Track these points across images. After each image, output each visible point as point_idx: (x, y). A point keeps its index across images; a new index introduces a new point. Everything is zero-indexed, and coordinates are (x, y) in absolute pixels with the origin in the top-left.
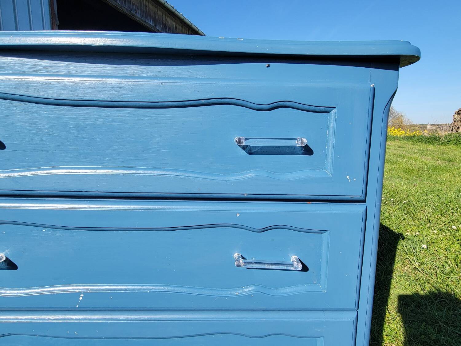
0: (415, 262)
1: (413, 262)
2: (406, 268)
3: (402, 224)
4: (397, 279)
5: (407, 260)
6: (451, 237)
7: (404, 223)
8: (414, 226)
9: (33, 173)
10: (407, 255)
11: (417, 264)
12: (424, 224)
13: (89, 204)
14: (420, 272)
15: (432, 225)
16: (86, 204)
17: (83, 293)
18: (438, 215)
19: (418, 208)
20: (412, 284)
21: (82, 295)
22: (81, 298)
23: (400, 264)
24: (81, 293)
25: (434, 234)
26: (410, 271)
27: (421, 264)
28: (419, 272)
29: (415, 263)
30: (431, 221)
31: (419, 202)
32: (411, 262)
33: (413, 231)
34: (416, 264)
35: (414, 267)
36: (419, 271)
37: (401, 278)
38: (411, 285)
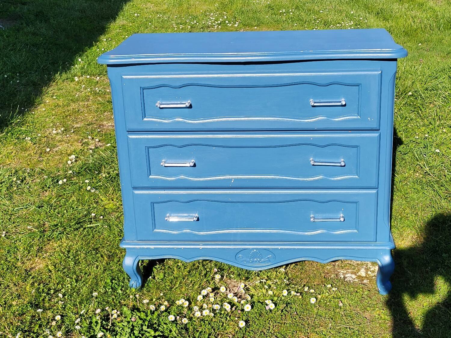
2: (417, 174)
3: (410, 126)
4: (410, 185)
5: (418, 166)
7: (412, 125)
8: (423, 126)
9: (211, 120)
10: (418, 161)
12: (433, 123)
13: (237, 135)
15: (443, 122)
16: (235, 135)
17: (234, 179)
18: (449, 107)
19: (427, 99)
20: (424, 187)
21: (233, 180)
22: (232, 181)
23: (412, 171)
25: (444, 133)
26: (421, 176)
27: (431, 168)
28: (429, 176)
29: (426, 168)
30: (440, 117)
31: (427, 89)
32: (422, 168)
33: (422, 133)
35: (425, 171)
36: (429, 174)
37: (414, 184)
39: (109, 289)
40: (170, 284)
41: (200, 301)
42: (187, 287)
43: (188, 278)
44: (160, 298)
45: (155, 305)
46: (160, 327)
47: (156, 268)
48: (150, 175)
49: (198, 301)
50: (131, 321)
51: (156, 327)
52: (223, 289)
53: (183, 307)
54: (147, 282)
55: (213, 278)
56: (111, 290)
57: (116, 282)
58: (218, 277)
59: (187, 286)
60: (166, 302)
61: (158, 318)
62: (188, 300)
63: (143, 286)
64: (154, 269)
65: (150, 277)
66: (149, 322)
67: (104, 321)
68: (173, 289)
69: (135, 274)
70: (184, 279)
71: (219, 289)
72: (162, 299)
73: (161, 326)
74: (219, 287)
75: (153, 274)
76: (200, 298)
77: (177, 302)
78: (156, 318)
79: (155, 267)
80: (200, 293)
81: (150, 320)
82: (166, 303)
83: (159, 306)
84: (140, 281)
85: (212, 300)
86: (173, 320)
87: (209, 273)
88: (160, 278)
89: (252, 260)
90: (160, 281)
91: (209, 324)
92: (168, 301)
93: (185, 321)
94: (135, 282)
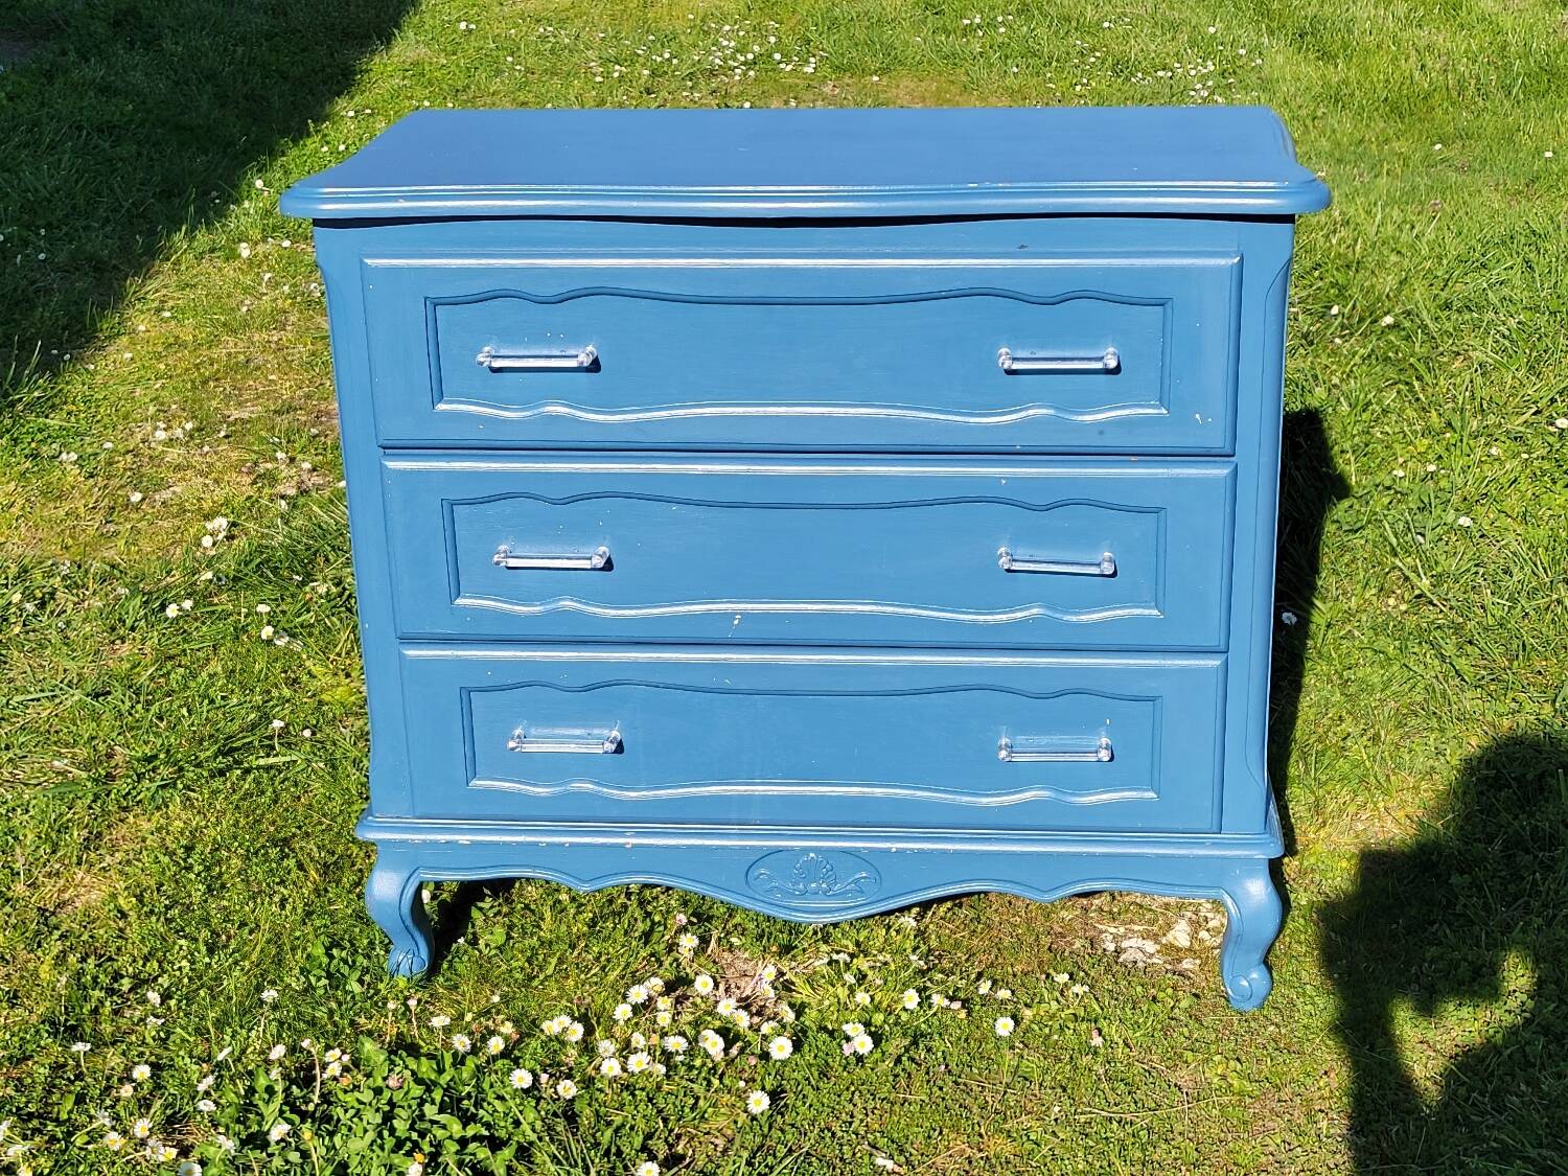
0: (1419, 575)
1: (1412, 576)
2: (1392, 601)
3: (1378, 435)
4: (1363, 637)
5: (1395, 574)
6: (1546, 466)
7: (1387, 429)
8: (1423, 436)
10: (1396, 555)
11: (1425, 583)
12: (1457, 424)
14: (1435, 605)
15: (1491, 419)
18: (1517, 370)
19: (1445, 339)
20: (1410, 645)
21: (738, 617)
22: (736, 622)
23: (1374, 591)
25: (1491, 458)
26: (1403, 607)
27: (1438, 580)
28: (1431, 608)
29: (1421, 579)
30: (1485, 405)
31: (1447, 306)
32: (1407, 579)
33: (1419, 458)
34: (1424, 580)
35: (1417, 592)
36: (1431, 603)
37: (1376, 635)
38: (1406, 647)
39: (319, 979)
40: (526, 965)
41: (622, 1023)
42: (583, 976)
43: (586, 946)
44: (488, 1012)
45: (471, 1034)
46: (482, 1108)
47: (481, 909)
48: (458, 595)
49: (616, 1022)
50: (387, 1087)
51: (468, 1110)
52: (703, 984)
53: (563, 1043)
54: (450, 958)
55: (672, 947)
56: (327, 982)
57: (344, 954)
58: (688, 942)
59: (582, 972)
60: (509, 1024)
61: (478, 1079)
62: (583, 1019)
63: (433, 970)
64: (475, 913)
65: (461, 940)
66: (445, 1090)
67: (294, 1087)
68: (536, 983)
69: (406, 927)
70: (573, 947)
71: (690, 982)
72: (498, 1013)
73: (485, 1104)
74: (692, 976)
75: (470, 930)
76: (623, 1012)
77: (545, 1025)
78: (471, 1079)
79: (480, 904)
80: (625, 997)
81: (452, 1084)
82: (508, 1028)
83: (484, 1039)
84: (424, 953)
85: (664, 1019)
86: (526, 1086)
87: (661, 928)
88: (493, 945)
89: (801, 886)
90: (493, 952)
91: (650, 1100)
92: (516, 1022)
93: (568, 1089)
94: (408, 957)
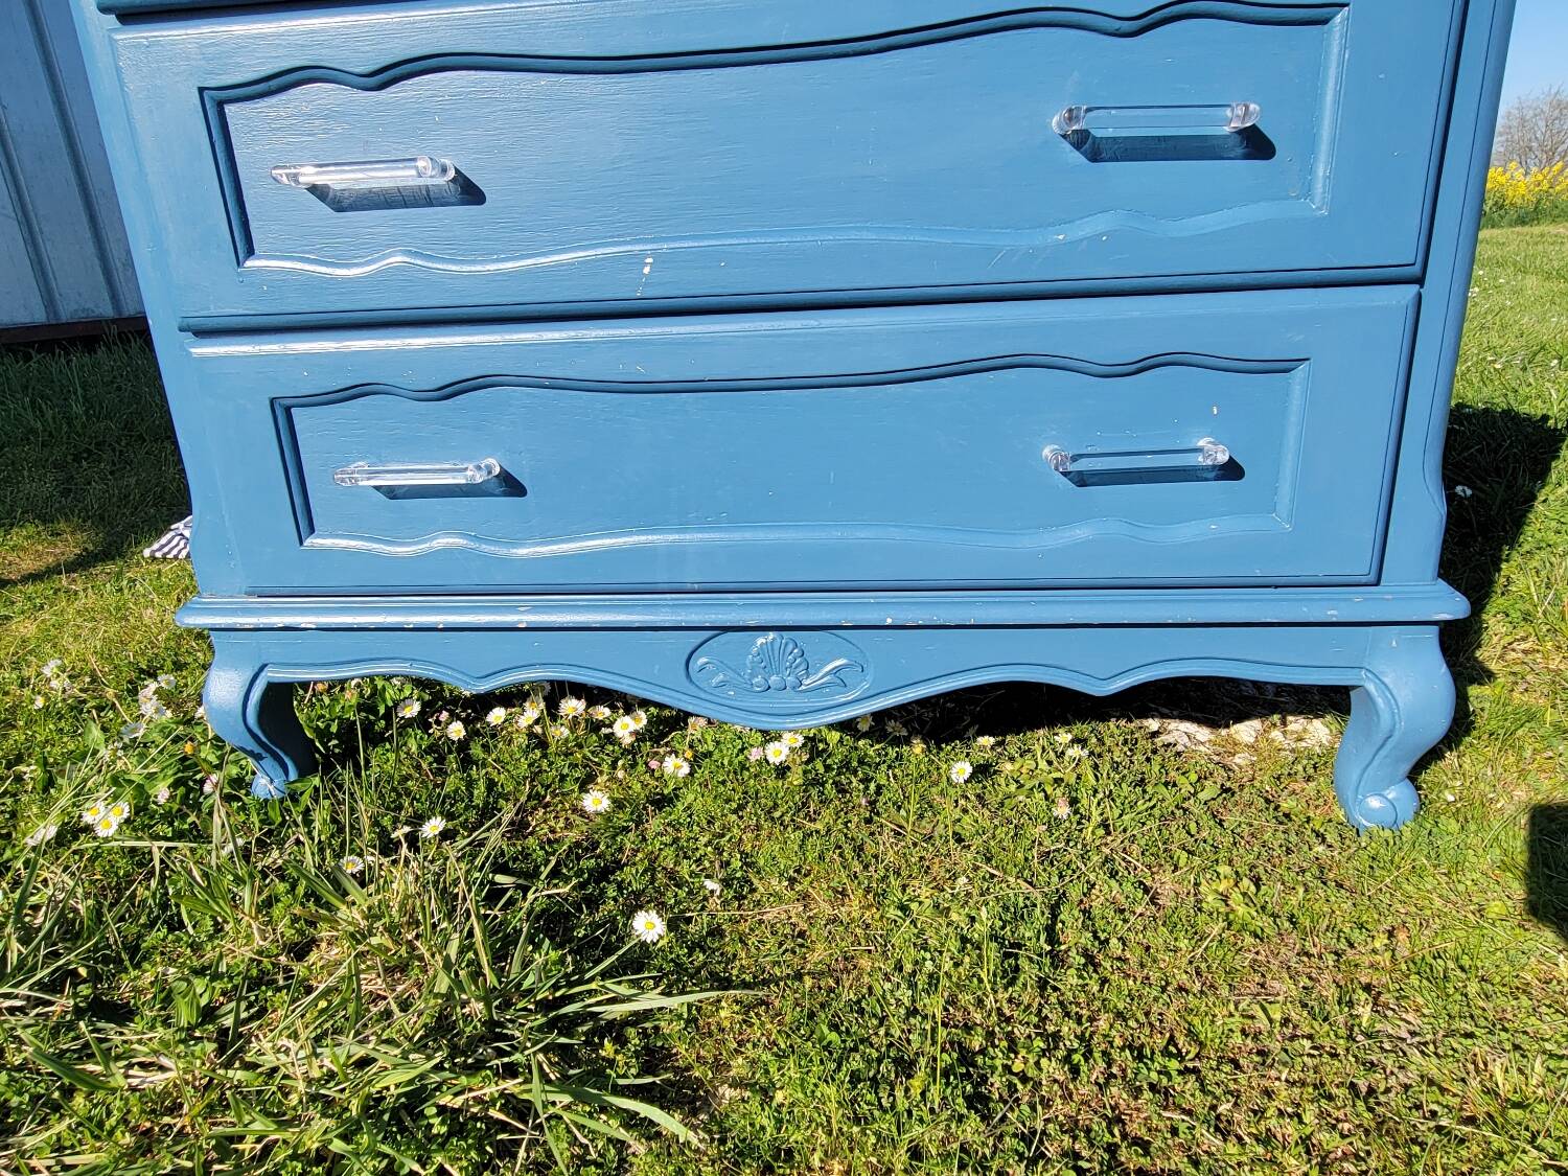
17: (651, 256)
21: (649, 260)
22: (647, 270)
24: (648, 256)
48: (250, 252)
89: (760, 679)
